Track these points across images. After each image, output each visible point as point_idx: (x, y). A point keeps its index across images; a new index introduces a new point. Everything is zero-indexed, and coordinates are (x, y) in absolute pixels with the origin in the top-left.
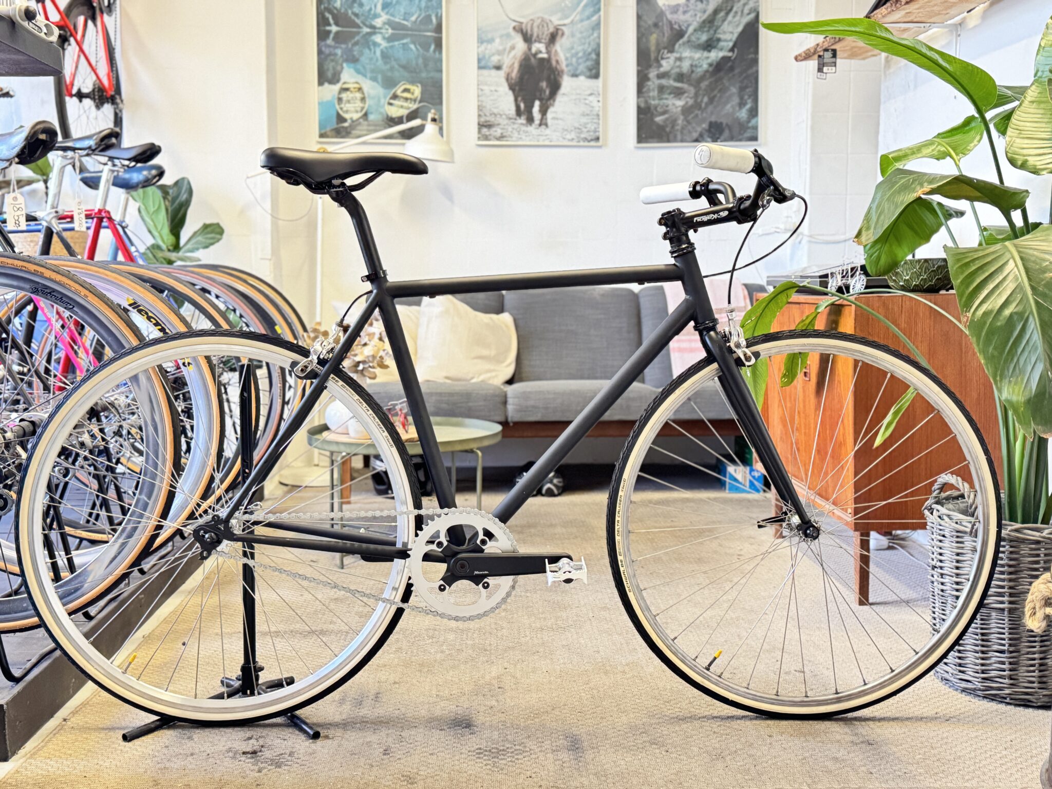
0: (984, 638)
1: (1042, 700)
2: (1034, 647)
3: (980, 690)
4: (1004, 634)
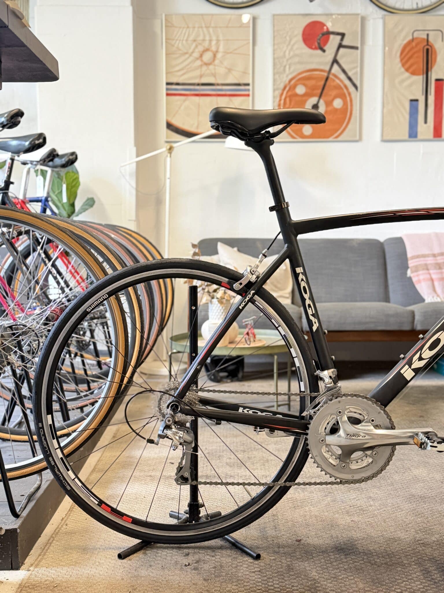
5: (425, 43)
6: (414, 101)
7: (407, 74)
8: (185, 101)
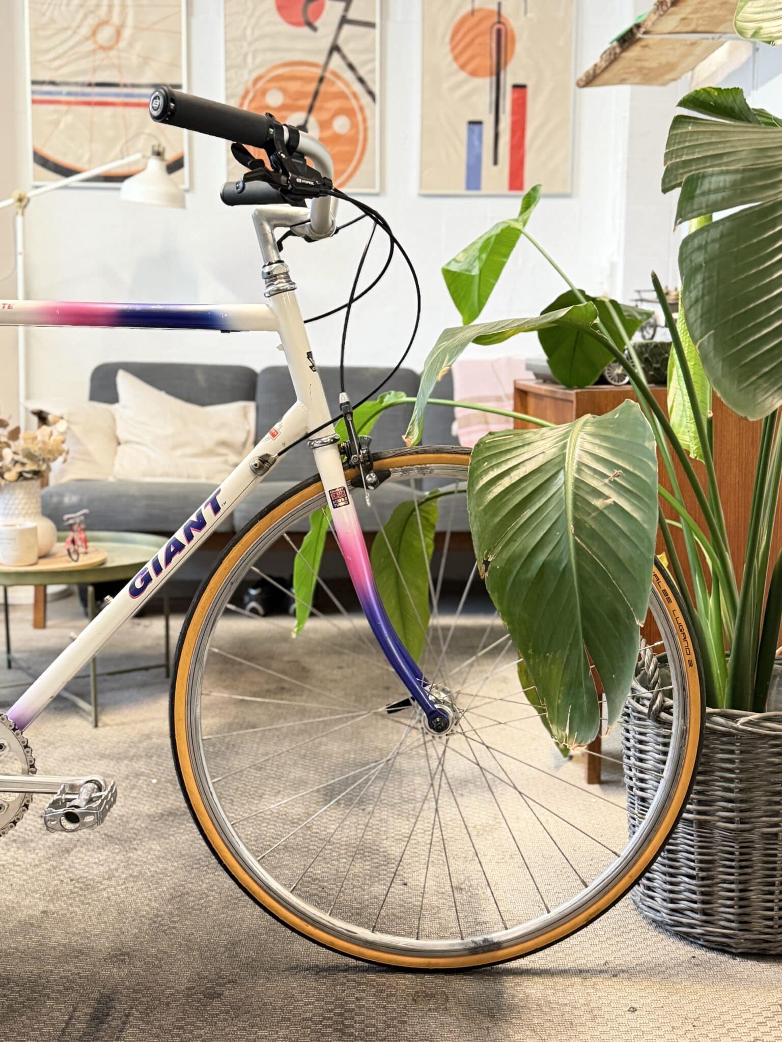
0: (671, 856)
1: (744, 945)
2: (732, 874)
3: (668, 925)
4: (692, 853)
5: (495, 19)
6: (475, 124)
7: (463, 75)
8: (67, 112)
